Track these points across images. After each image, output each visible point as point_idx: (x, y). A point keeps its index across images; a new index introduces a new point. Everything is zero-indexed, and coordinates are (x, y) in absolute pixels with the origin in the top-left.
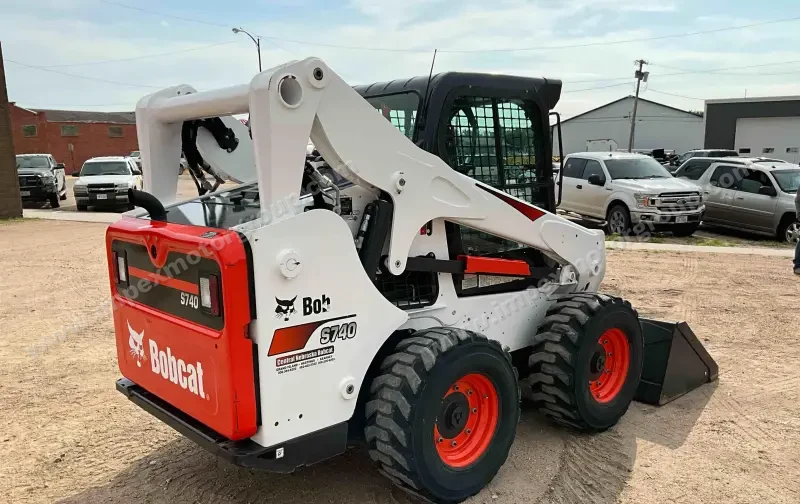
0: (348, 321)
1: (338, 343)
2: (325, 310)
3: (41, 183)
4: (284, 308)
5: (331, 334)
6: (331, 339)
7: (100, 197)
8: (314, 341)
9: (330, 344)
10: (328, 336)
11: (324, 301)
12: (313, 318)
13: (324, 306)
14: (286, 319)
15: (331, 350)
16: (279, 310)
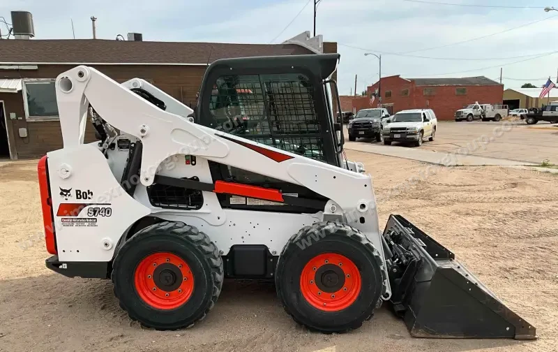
0: (106, 207)
1: (99, 217)
2: (89, 198)
3: (371, 126)
4: (65, 193)
5: (95, 212)
6: (94, 214)
7: (397, 136)
8: (83, 214)
9: (94, 217)
10: (93, 213)
11: (89, 193)
12: (82, 201)
13: (89, 196)
14: (66, 199)
15: (95, 220)
16: (62, 194)
